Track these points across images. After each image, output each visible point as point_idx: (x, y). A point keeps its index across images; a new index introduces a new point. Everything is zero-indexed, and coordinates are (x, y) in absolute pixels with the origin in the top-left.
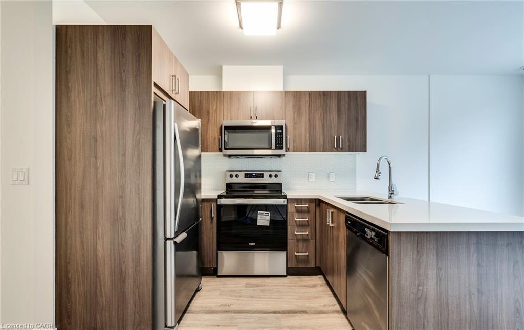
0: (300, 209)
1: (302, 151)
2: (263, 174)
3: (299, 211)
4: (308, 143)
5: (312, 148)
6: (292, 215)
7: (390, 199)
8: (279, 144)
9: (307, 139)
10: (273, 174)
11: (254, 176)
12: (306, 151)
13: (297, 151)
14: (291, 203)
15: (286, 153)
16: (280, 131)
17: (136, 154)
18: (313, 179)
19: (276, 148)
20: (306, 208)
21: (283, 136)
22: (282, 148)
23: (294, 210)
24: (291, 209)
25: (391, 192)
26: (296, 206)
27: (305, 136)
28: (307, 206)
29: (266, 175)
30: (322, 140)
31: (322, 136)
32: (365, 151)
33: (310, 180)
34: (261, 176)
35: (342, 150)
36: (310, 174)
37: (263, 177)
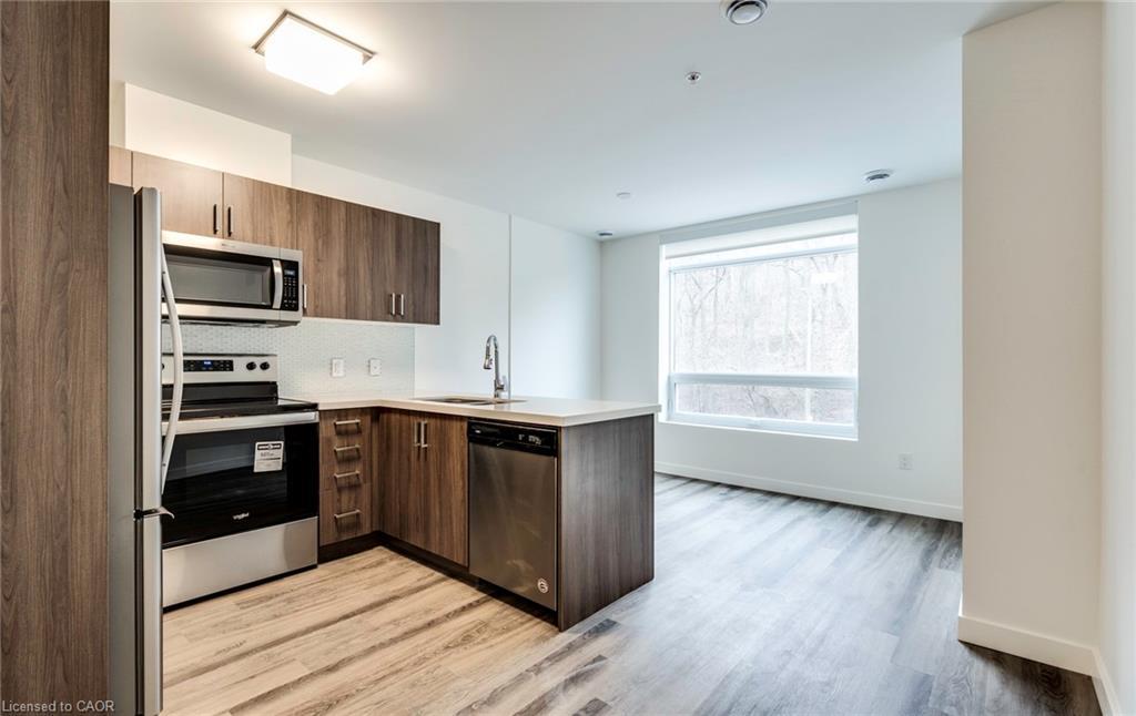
0: (343, 428)
1: (332, 317)
2: (231, 363)
3: (342, 433)
4: (343, 300)
5: (351, 313)
6: (329, 441)
7: (497, 399)
8: (289, 299)
9: (342, 293)
10: (258, 361)
11: (209, 366)
12: (340, 317)
13: (322, 316)
14: (325, 418)
15: (305, 320)
16: (292, 273)
17: (55, 310)
18: (339, 372)
19: (283, 308)
20: (355, 427)
21: (297, 283)
22: (296, 309)
23: (332, 432)
24: (326, 431)
25: (499, 388)
26: (338, 423)
27: (339, 287)
28: (357, 421)
29: (240, 364)
30: (369, 298)
31: (369, 291)
32: (438, 323)
33: (334, 374)
34: (228, 366)
35: (403, 319)
36: (334, 361)
37: (232, 369)
